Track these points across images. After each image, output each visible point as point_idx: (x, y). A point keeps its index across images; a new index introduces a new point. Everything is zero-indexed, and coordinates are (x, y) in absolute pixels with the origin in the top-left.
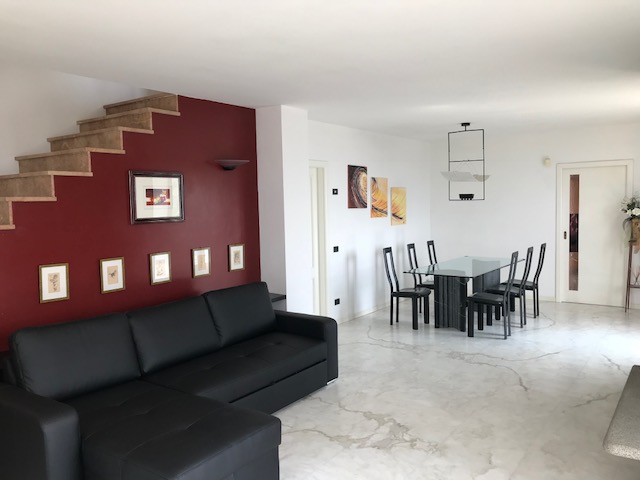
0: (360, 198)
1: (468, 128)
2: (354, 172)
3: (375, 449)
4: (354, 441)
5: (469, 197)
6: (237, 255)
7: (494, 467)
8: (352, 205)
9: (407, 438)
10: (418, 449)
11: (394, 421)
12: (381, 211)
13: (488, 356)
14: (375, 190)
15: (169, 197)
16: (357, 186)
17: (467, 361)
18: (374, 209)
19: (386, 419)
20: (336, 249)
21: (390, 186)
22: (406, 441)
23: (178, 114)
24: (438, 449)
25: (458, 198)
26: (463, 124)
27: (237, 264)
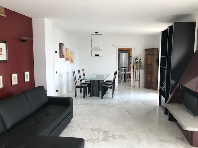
0: (63, 54)
1: (97, 33)
2: (61, 45)
3: (104, 142)
4: (95, 140)
5: (97, 55)
6: (27, 75)
7: (142, 139)
8: (61, 57)
9: (110, 135)
10: (117, 138)
11: (102, 130)
12: (68, 59)
13: (112, 104)
14: (66, 52)
15: (2, 51)
16: (62, 50)
17: (107, 106)
18: (66, 58)
19: (99, 130)
20: (57, 72)
21: (70, 51)
22: (111, 137)
23: (5, 16)
24: (122, 137)
25: (94, 56)
26: (96, 32)
27: (27, 79)
